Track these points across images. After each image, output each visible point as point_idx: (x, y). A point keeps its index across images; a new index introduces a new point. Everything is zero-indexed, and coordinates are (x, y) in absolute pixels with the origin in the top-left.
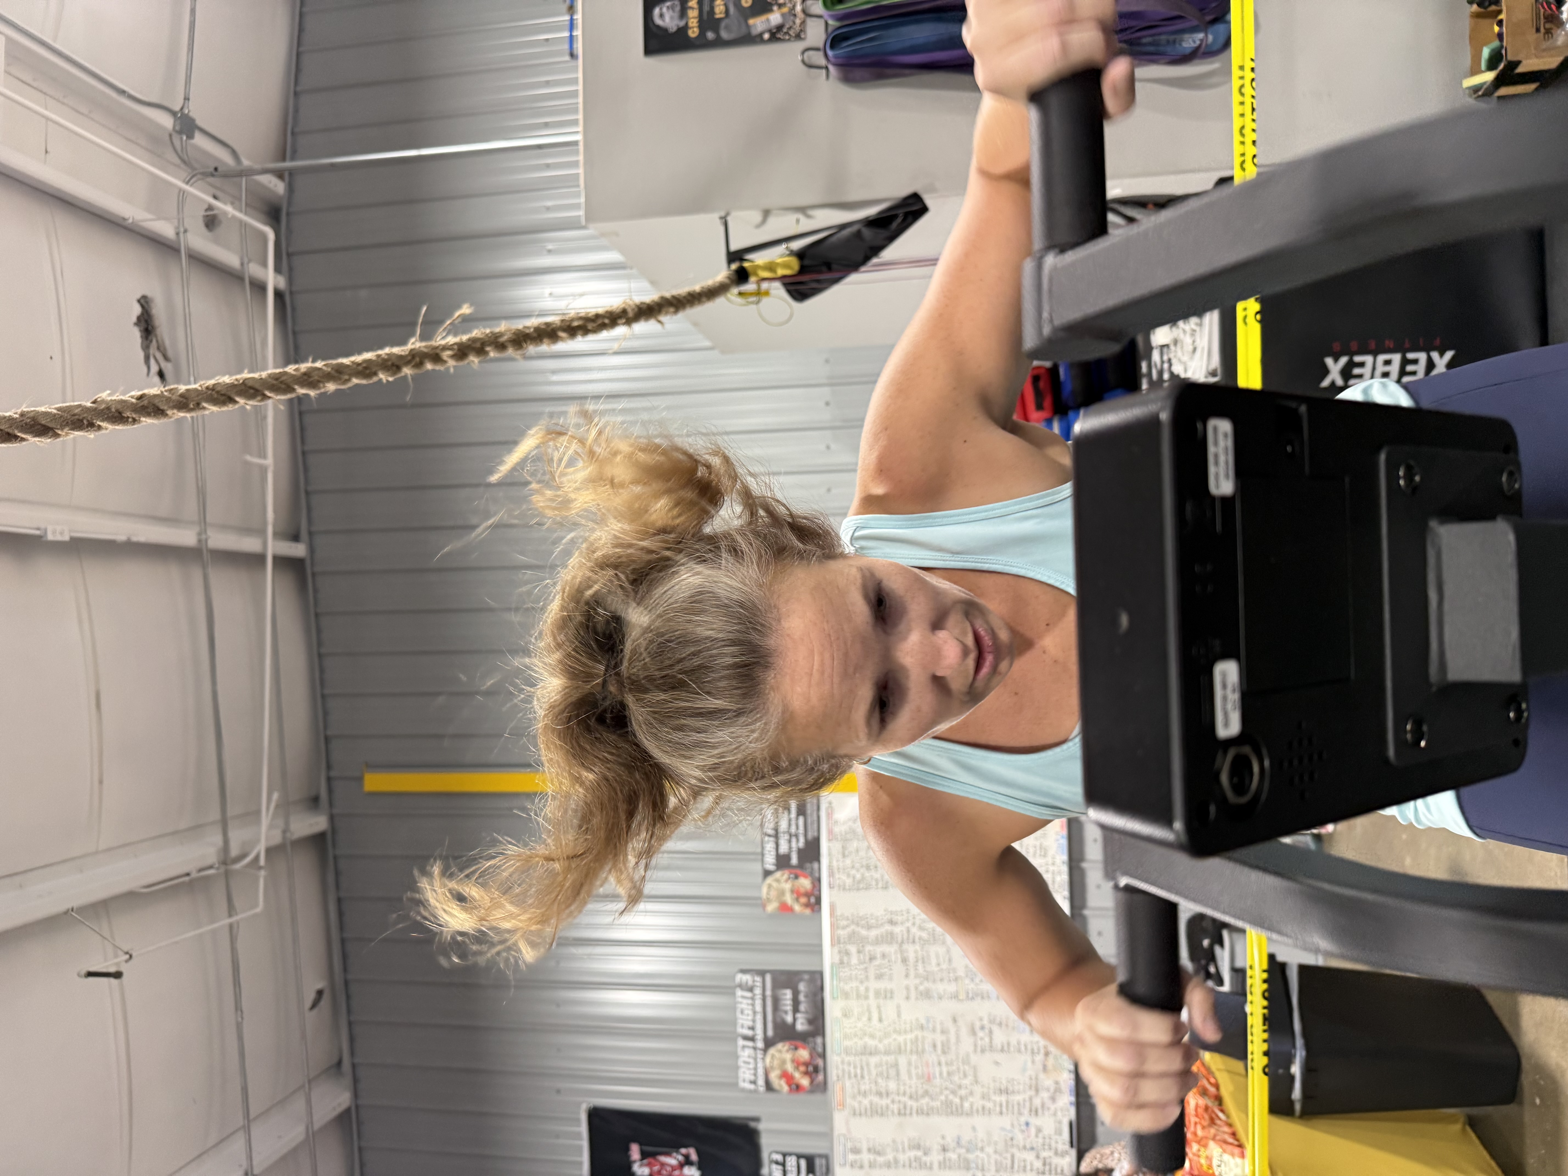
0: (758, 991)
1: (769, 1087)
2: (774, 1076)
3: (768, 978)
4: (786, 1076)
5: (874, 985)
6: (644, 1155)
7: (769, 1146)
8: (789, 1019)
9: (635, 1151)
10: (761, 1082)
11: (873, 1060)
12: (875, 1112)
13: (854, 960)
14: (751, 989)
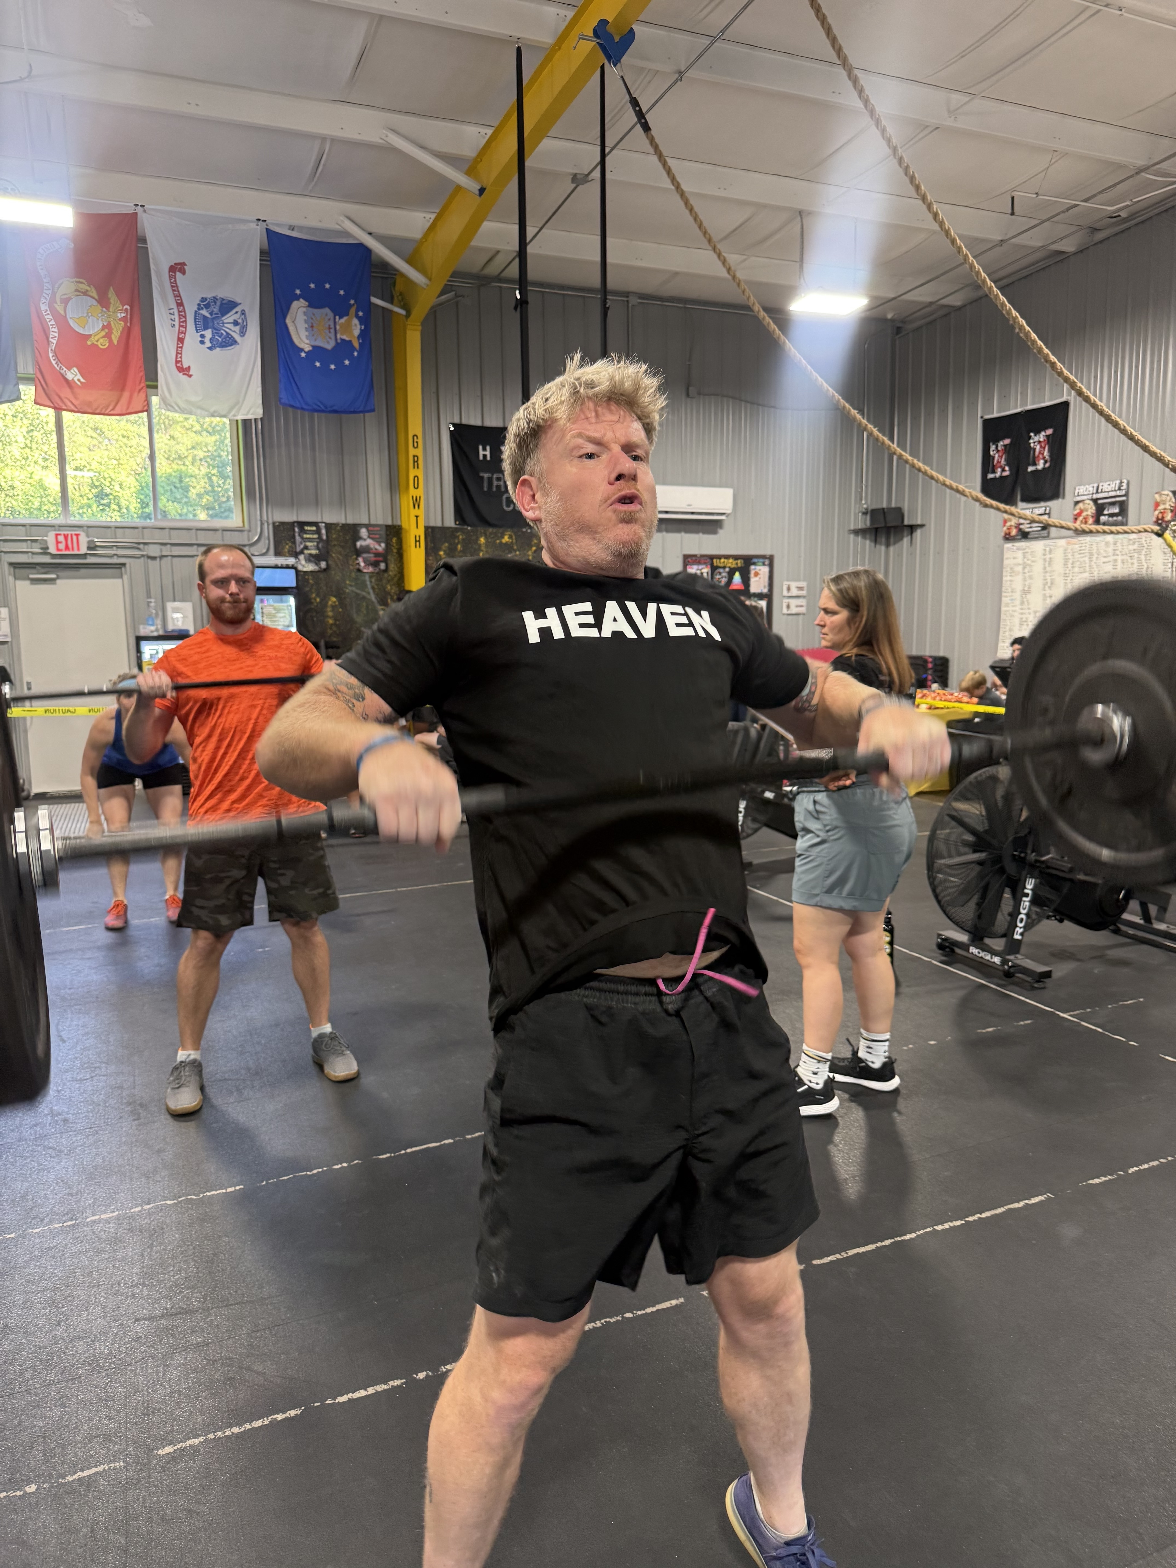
0: (1118, 493)
1: (1077, 503)
2: (1081, 505)
3: (1124, 498)
4: (1081, 512)
5: (1119, 558)
6: (1048, 436)
7: (1053, 504)
8: (1106, 512)
9: (1050, 431)
10: (1079, 499)
11: (1087, 559)
12: (1066, 560)
13: (1131, 547)
14: (1119, 489)
